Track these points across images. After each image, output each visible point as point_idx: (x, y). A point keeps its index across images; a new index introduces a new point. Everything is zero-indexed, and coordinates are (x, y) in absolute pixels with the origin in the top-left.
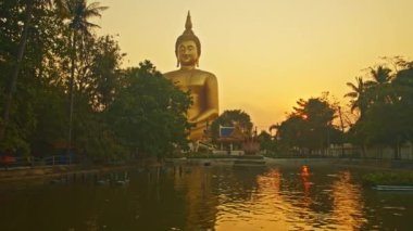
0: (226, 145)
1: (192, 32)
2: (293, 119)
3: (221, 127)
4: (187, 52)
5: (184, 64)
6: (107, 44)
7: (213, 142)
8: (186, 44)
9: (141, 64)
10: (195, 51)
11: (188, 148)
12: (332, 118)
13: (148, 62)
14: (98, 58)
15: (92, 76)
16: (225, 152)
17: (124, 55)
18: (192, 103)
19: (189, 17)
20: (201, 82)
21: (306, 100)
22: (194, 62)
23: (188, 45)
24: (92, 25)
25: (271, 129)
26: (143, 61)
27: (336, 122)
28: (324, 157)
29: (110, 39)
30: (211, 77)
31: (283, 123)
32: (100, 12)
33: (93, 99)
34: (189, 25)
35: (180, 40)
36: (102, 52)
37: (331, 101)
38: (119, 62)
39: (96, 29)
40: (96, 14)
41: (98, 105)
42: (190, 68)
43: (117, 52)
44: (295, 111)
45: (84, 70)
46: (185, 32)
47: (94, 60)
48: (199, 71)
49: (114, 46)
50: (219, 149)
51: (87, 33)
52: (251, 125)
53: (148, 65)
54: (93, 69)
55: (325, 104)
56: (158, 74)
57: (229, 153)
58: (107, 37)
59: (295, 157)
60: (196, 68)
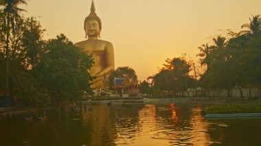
0: (119, 90)
1: (96, 15)
2: (163, 72)
3: (115, 78)
4: (92, 28)
6: (32, 22)
7: (111, 89)
8: (91, 22)
9: (58, 37)
10: (98, 27)
11: (93, 93)
12: (188, 71)
13: (62, 35)
14: (26, 33)
15: (22, 46)
16: (119, 96)
17: (44, 30)
18: (94, 62)
19: (93, 4)
20: (102, 48)
21: (172, 59)
22: (97, 34)
23: (92, 23)
24: (21, 10)
25: (148, 79)
26: (59, 35)
27: (191, 73)
28: (183, 97)
29: (34, 19)
30: (109, 44)
31: (157, 75)
33: (24, 61)
34: (93, 9)
35: (87, 20)
36: (29, 28)
37: (187, 60)
38: (41, 35)
39: (23, 12)
41: (28, 65)
42: (95, 38)
43: (40, 28)
44: (164, 67)
45: (17, 41)
46: (90, 14)
47: (24, 34)
48: (100, 41)
49: (37, 25)
50: (114, 93)
51: (17, 15)
52: (135, 77)
53: (63, 37)
54: (23, 40)
55: (184, 62)
56: (70, 43)
57: (121, 96)
58: (32, 18)
59: (165, 97)
60: (98, 38)
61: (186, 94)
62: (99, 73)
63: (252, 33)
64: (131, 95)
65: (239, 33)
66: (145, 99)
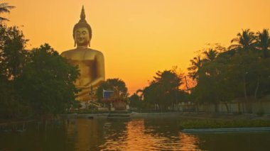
0: (108, 103)
1: (86, 21)
2: (153, 84)
3: (104, 91)
4: (82, 36)
5: (79, 44)
6: (14, 32)
7: (99, 101)
9: (42, 46)
10: (87, 35)
11: (81, 106)
12: (179, 85)
13: (47, 45)
15: (4, 56)
16: (107, 109)
17: (27, 40)
18: (80, 74)
19: (83, 10)
20: (92, 58)
21: (162, 71)
22: (87, 43)
23: (82, 31)
24: (3, 19)
25: (137, 92)
26: (43, 44)
29: (17, 29)
30: (99, 54)
31: (147, 88)
32: (8, 9)
33: (6, 71)
34: (83, 16)
35: (77, 27)
36: (12, 38)
37: (178, 72)
38: (24, 45)
39: (6, 21)
40: (6, 10)
42: (84, 47)
43: (23, 38)
44: (155, 80)
46: (80, 21)
47: (5, 43)
48: (90, 50)
49: (20, 34)
50: (103, 107)
52: (125, 90)
53: (47, 47)
54: (5, 50)
55: (174, 75)
56: (56, 53)
57: (110, 109)
58: (14, 27)
59: (154, 111)
60: (88, 47)
61: (176, 108)
62: (88, 84)
63: (242, 47)
64: (117, 109)
65: (230, 47)
66: (133, 113)
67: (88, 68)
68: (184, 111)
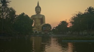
1: (39, 6)
3: (44, 28)
4: (38, 10)
5: (37, 13)
9: (22, 14)
19: (38, 2)
20: (41, 17)
21: (62, 21)
23: (38, 9)
25: (54, 28)
30: (43, 16)
32: (9, 2)
34: (38, 4)
37: (67, 22)
44: (60, 24)
47: (9, 13)
58: (11, 8)
65: (85, 13)
67: (40, 20)
68: (69, 34)
